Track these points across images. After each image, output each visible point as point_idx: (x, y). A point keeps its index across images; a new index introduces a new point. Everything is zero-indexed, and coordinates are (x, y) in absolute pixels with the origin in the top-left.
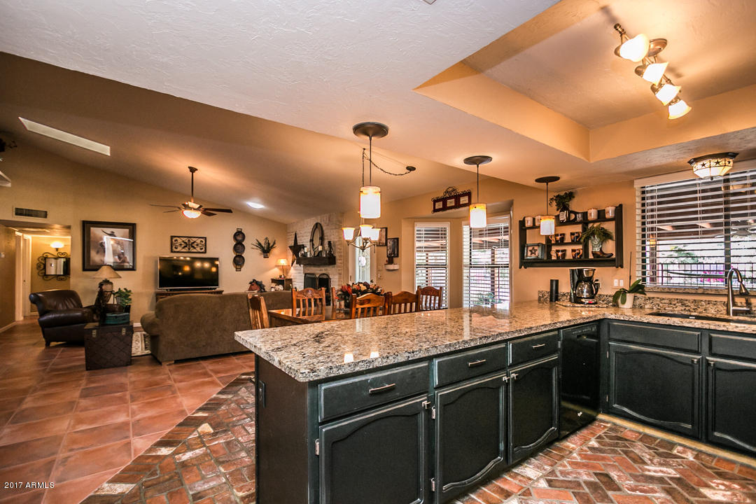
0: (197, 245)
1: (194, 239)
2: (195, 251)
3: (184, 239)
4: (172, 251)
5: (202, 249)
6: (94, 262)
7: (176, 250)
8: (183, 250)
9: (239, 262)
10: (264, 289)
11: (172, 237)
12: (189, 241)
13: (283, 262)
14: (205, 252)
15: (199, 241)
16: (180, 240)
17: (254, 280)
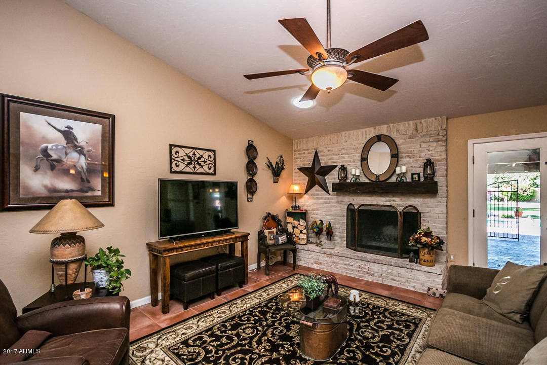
0: (205, 162)
1: (201, 152)
2: (201, 170)
3: (188, 151)
4: (171, 172)
5: (210, 169)
6: (27, 189)
7: (178, 169)
8: (188, 170)
9: (251, 187)
10: (281, 226)
11: (171, 146)
12: (194, 154)
13: (296, 189)
14: (214, 174)
15: (206, 155)
16: (182, 153)
17: (269, 214)
